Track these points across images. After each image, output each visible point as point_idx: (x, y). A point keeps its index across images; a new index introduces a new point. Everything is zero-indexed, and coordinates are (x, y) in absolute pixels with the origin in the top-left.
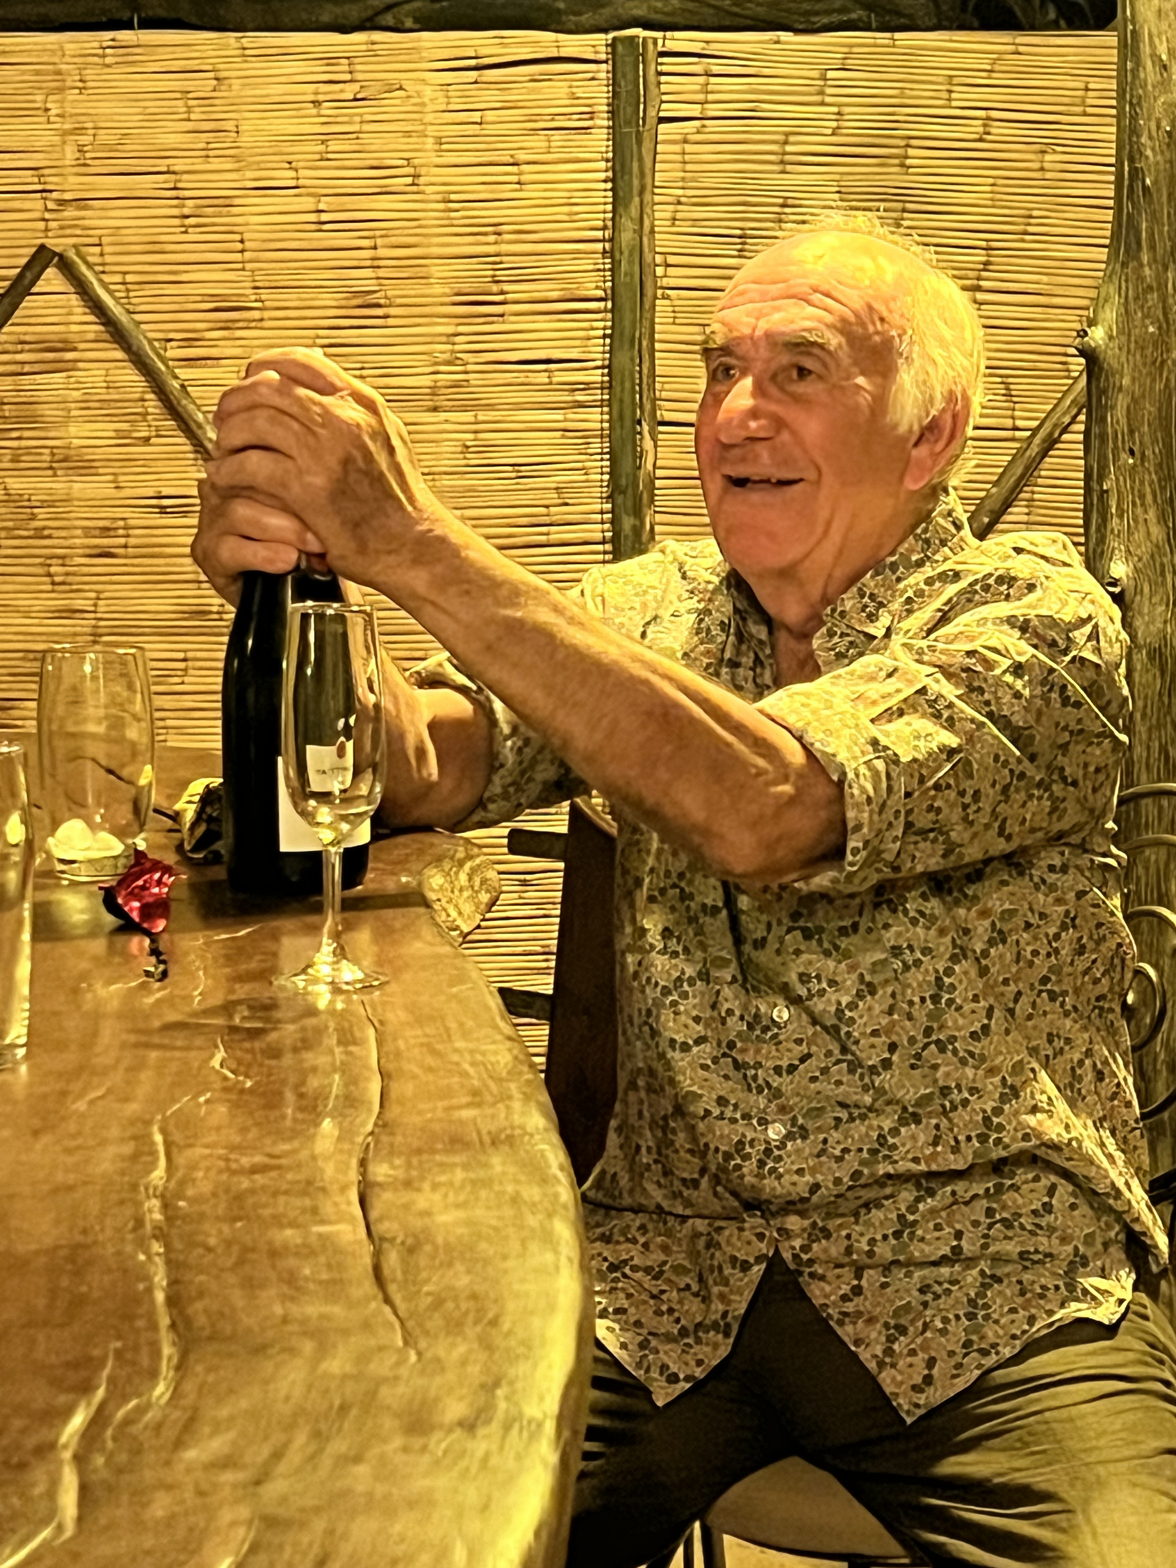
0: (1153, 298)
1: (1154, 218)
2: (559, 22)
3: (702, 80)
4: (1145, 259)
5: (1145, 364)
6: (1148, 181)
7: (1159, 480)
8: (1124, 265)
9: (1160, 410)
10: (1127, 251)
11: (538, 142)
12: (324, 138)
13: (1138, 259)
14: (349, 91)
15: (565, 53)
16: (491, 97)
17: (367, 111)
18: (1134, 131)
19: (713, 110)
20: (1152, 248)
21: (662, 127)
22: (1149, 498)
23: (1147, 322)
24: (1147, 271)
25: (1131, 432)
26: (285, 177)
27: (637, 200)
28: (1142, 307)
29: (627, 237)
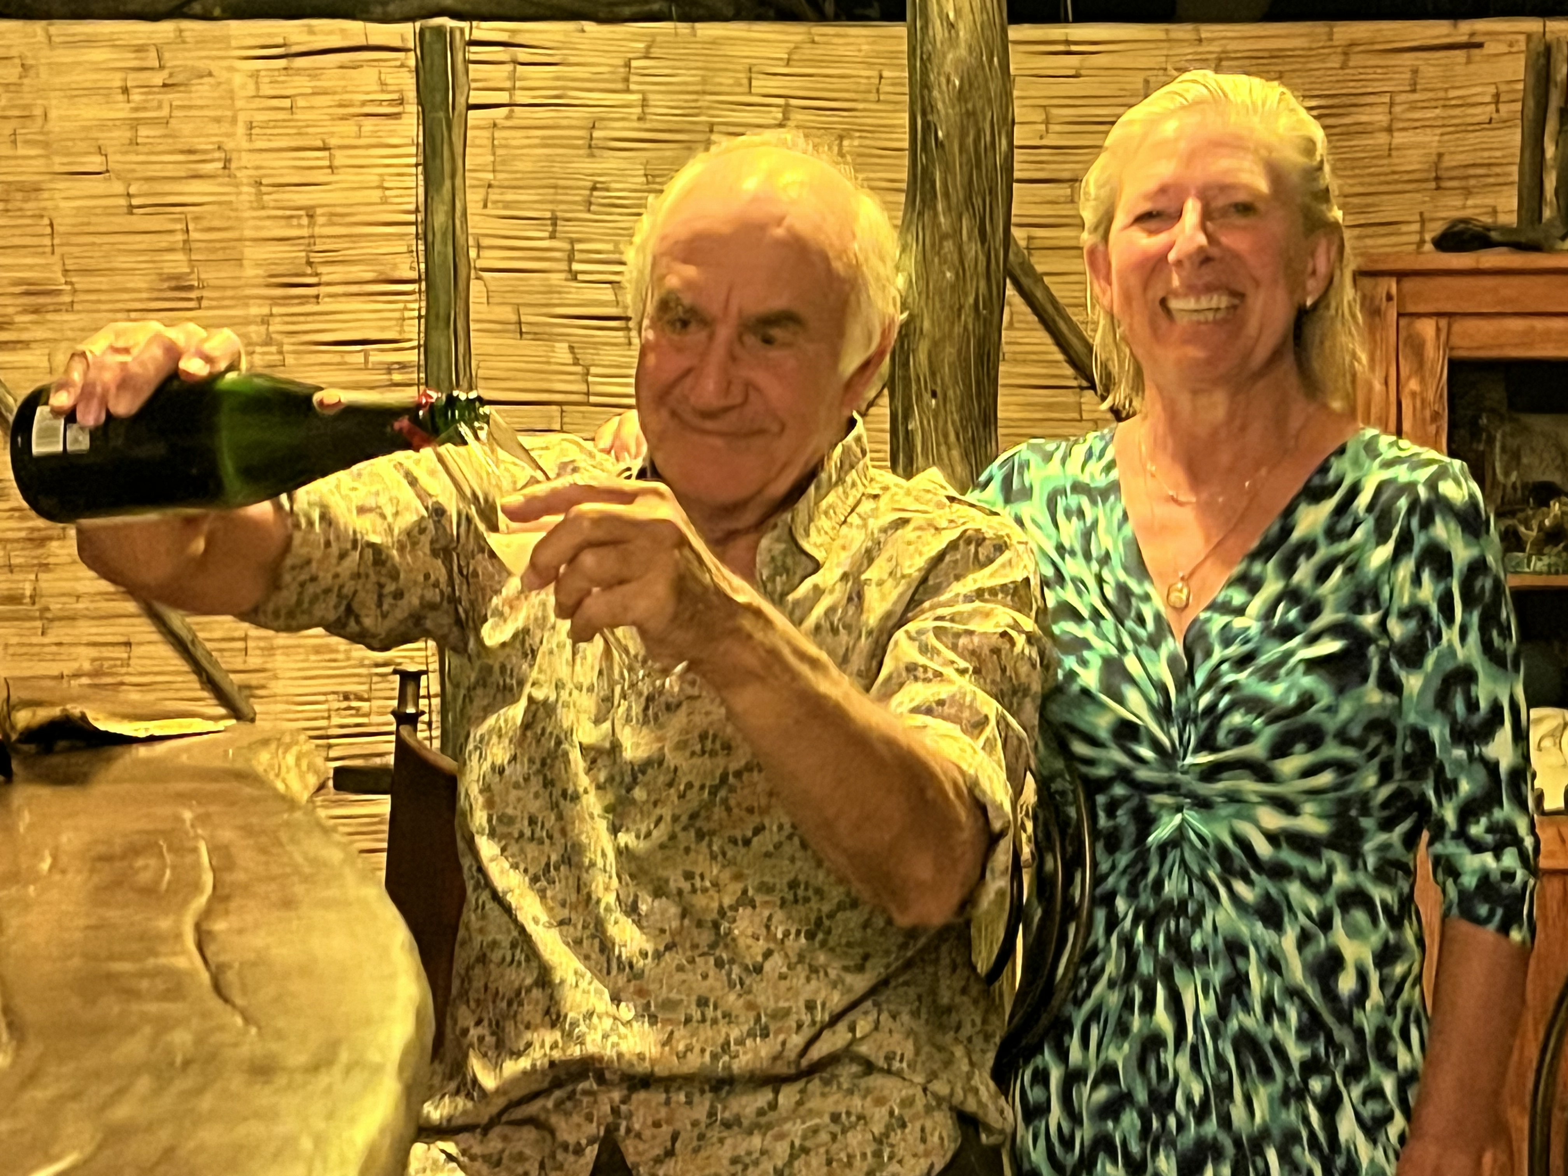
0: (949, 246)
1: (947, 169)
2: (368, 12)
3: (509, 67)
4: (940, 207)
5: (943, 309)
6: (940, 134)
7: (961, 420)
8: (921, 214)
9: (959, 352)
10: (923, 201)
11: (348, 128)
12: (134, 124)
13: (935, 209)
14: (158, 79)
15: (374, 41)
16: (301, 84)
17: (176, 97)
18: (926, 86)
19: (521, 97)
20: (946, 195)
21: (471, 113)
22: (952, 437)
23: (945, 267)
24: (942, 219)
25: (933, 374)
26: (95, 162)
27: (448, 183)
28: (939, 253)
29: (440, 219)
